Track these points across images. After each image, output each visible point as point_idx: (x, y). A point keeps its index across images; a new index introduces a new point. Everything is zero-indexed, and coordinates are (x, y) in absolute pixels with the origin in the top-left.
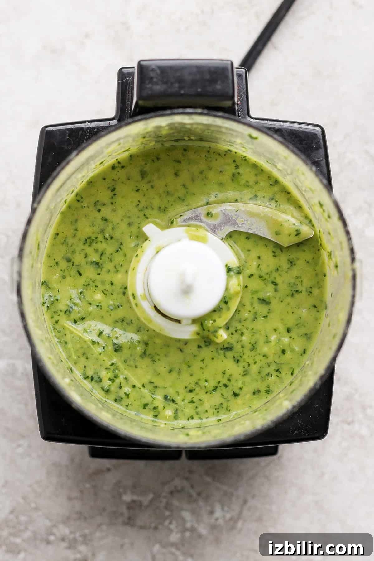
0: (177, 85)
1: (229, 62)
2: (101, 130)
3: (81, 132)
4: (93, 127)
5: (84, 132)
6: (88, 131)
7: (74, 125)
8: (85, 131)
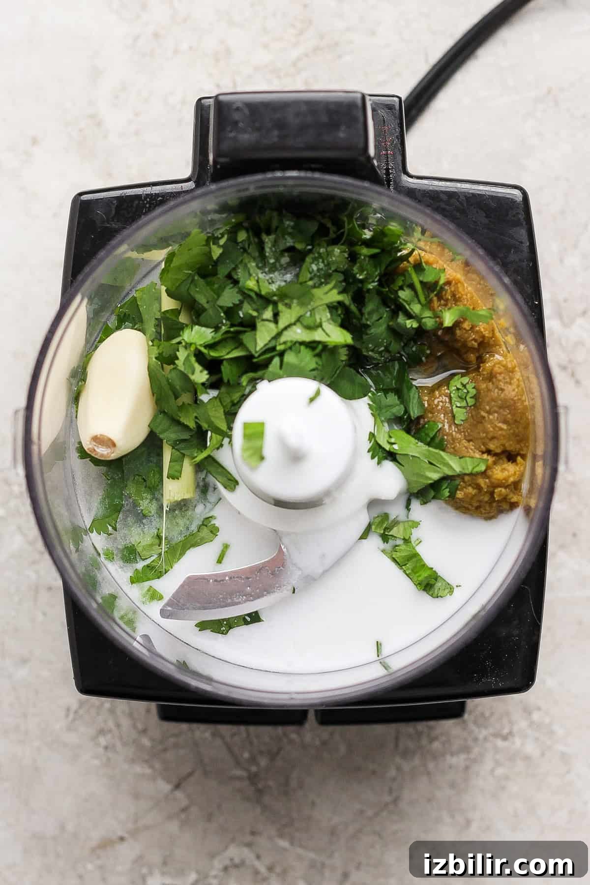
0: (276, 133)
1: (359, 96)
2: (168, 198)
3: (136, 202)
4: (155, 194)
5: (141, 202)
6: (148, 200)
7: (125, 191)
8: (143, 201)
